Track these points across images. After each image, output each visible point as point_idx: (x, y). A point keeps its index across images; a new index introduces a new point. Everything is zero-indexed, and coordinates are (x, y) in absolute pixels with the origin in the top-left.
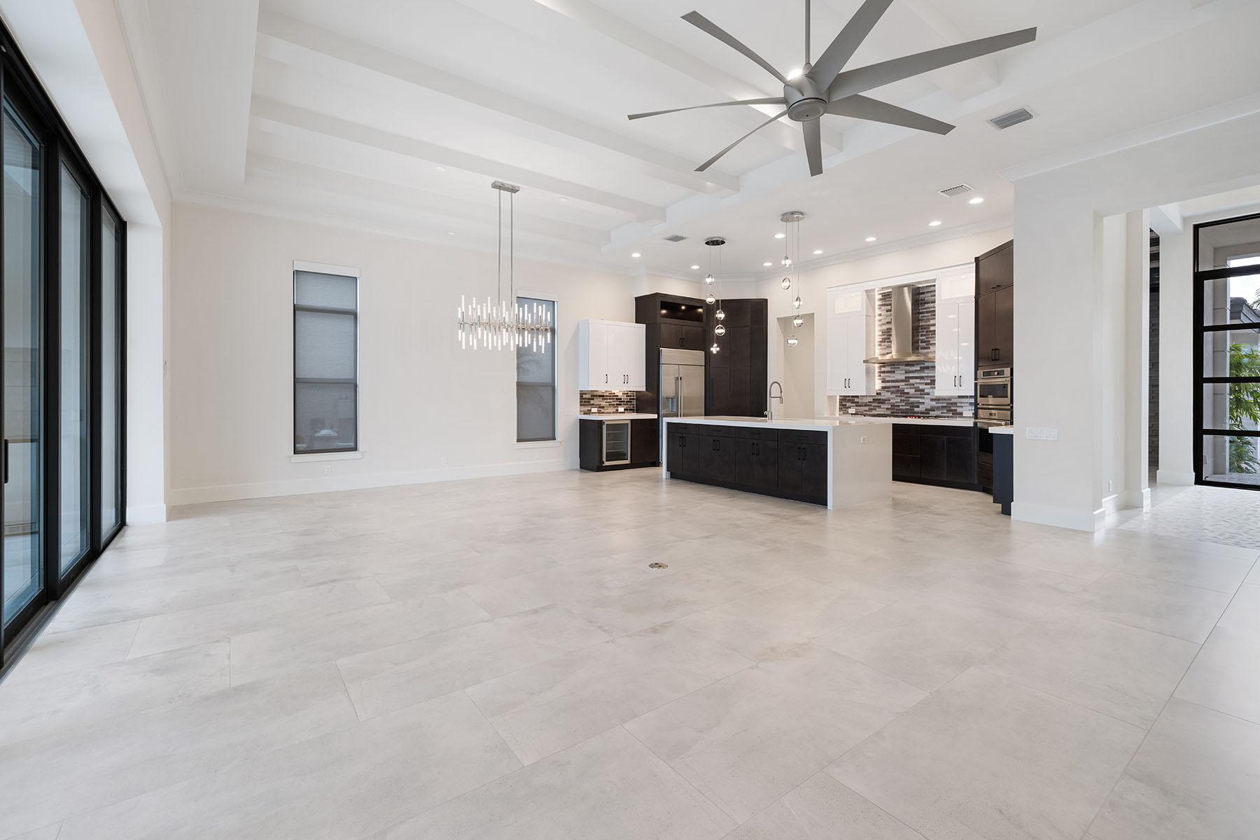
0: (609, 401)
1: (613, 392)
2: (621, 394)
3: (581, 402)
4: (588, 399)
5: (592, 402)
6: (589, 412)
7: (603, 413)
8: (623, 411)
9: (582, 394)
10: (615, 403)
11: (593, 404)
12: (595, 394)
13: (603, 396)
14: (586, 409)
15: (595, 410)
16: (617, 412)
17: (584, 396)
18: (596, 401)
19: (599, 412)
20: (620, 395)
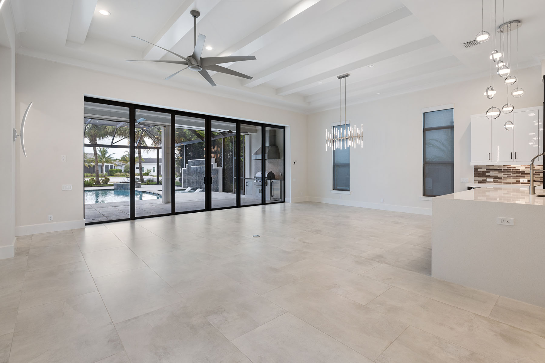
0: (507, 173)
1: (512, 166)
2: (524, 168)
3: (475, 174)
4: (483, 171)
5: (487, 174)
6: (484, 182)
7: (501, 182)
8: (527, 182)
9: (476, 169)
10: (516, 175)
11: (489, 176)
12: (490, 168)
13: (501, 170)
14: (481, 179)
15: (488, 180)
16: (518, 182)
17: (479, 170)
18: (492, 173)
19: (495, 182)
20: (522, 168)
